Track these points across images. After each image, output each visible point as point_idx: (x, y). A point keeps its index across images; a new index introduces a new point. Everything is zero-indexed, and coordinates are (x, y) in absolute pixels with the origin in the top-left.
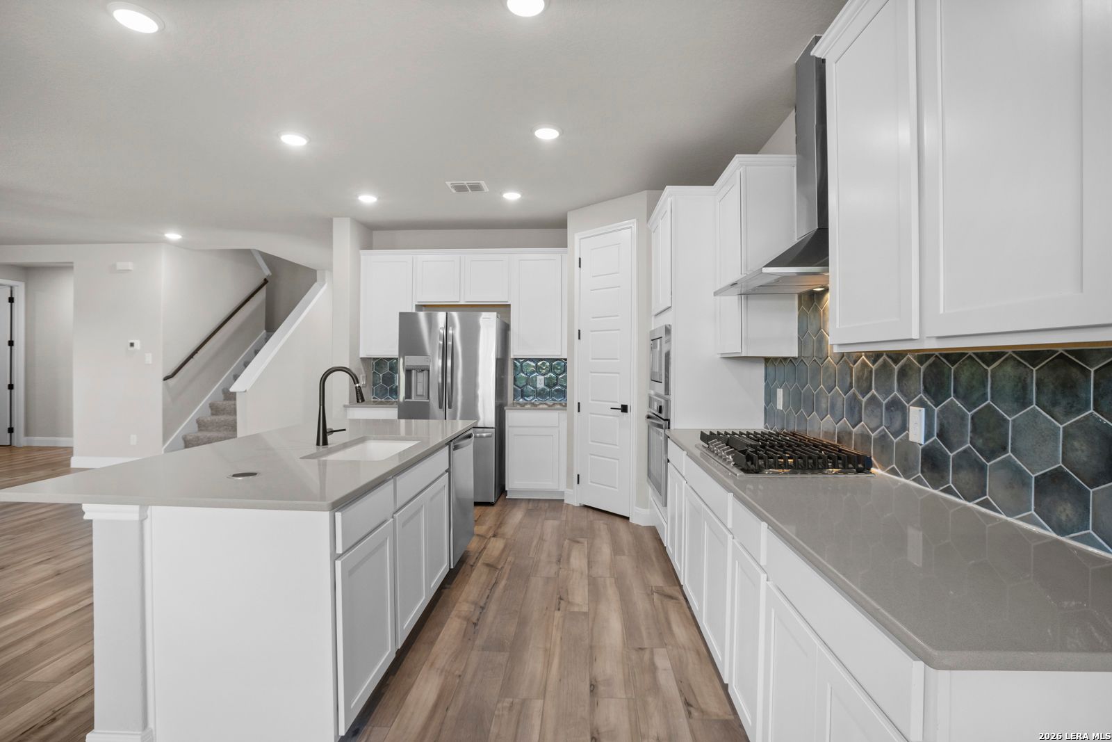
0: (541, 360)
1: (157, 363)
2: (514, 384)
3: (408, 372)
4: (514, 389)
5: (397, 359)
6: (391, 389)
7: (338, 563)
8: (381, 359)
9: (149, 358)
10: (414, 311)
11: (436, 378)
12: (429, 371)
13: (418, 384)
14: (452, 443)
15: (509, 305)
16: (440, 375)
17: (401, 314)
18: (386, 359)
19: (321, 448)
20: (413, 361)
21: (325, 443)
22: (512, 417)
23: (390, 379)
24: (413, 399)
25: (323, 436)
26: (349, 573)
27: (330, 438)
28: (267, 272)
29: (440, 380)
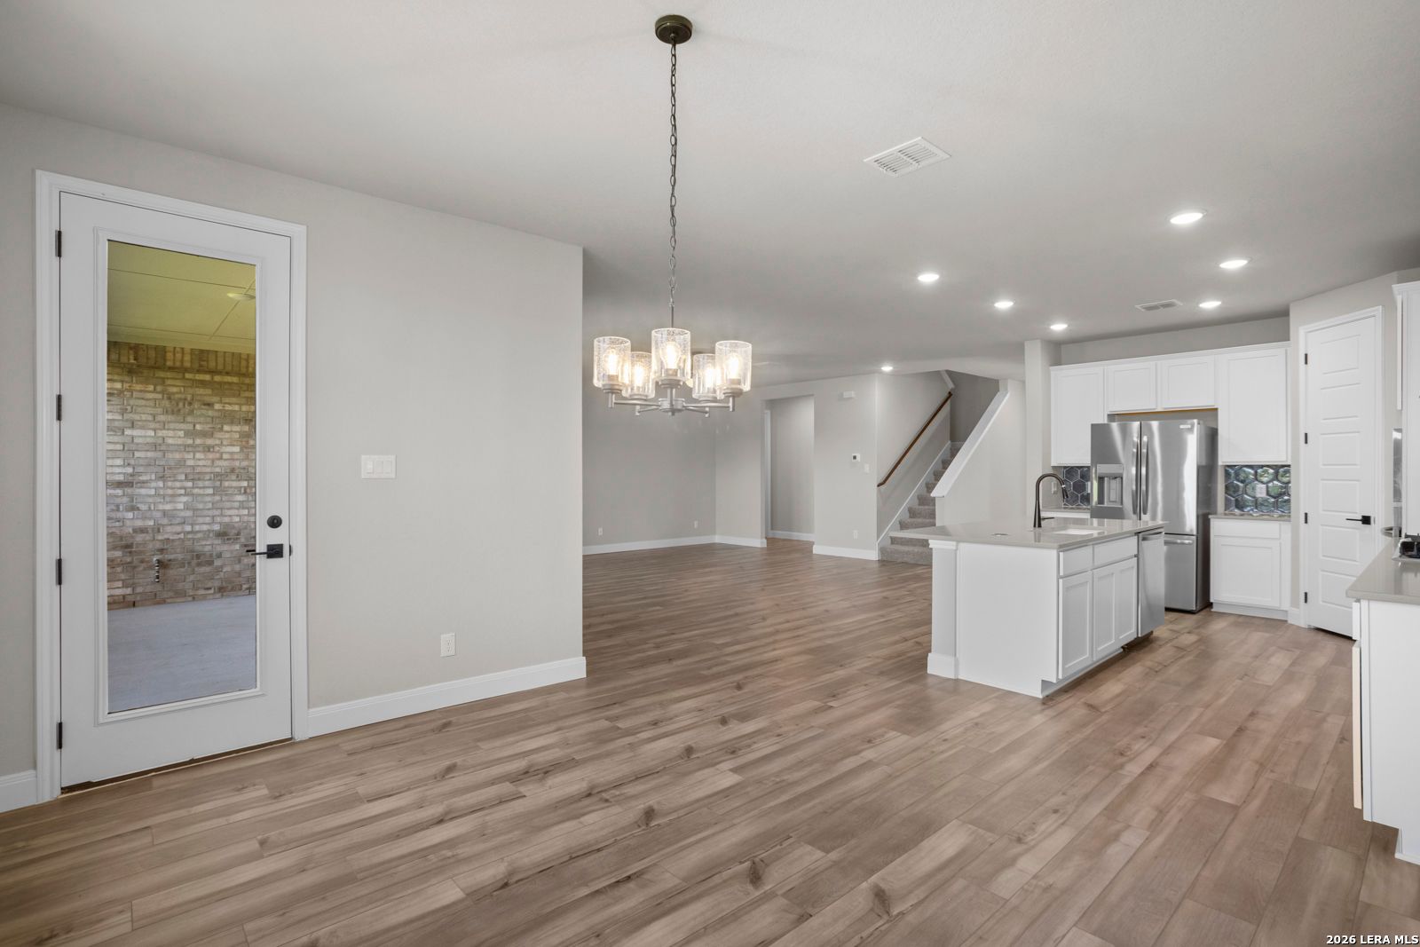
0: (1262, 467)
1: (872, 470)
2: (1226, 493)
3: (1101, 479)
4: (1226, 498)
5: (1088, 467)
6: (1083, 496)
7: (1061, 581)
8: (1072, 467)
9: (867, 468)
10: (1106, 422)
11: (1130, 486)
12: (1122, 478)
13: (1112, 491)
14: (1140, 535)
15: (1216, 409)
16: (1134, 483)
17: (1092, 425)
18: (1077, 467)
19: (1037, 529)
20: (1103, 469)
21: (1040, 526)
22: (1219, 526)
23: (1080, 487)
24: (1106, 505)
25: (1038, 521)
26: (1067, 589)
27: (1042, 522)
28: (951, 386)
29: (1134, 487)
